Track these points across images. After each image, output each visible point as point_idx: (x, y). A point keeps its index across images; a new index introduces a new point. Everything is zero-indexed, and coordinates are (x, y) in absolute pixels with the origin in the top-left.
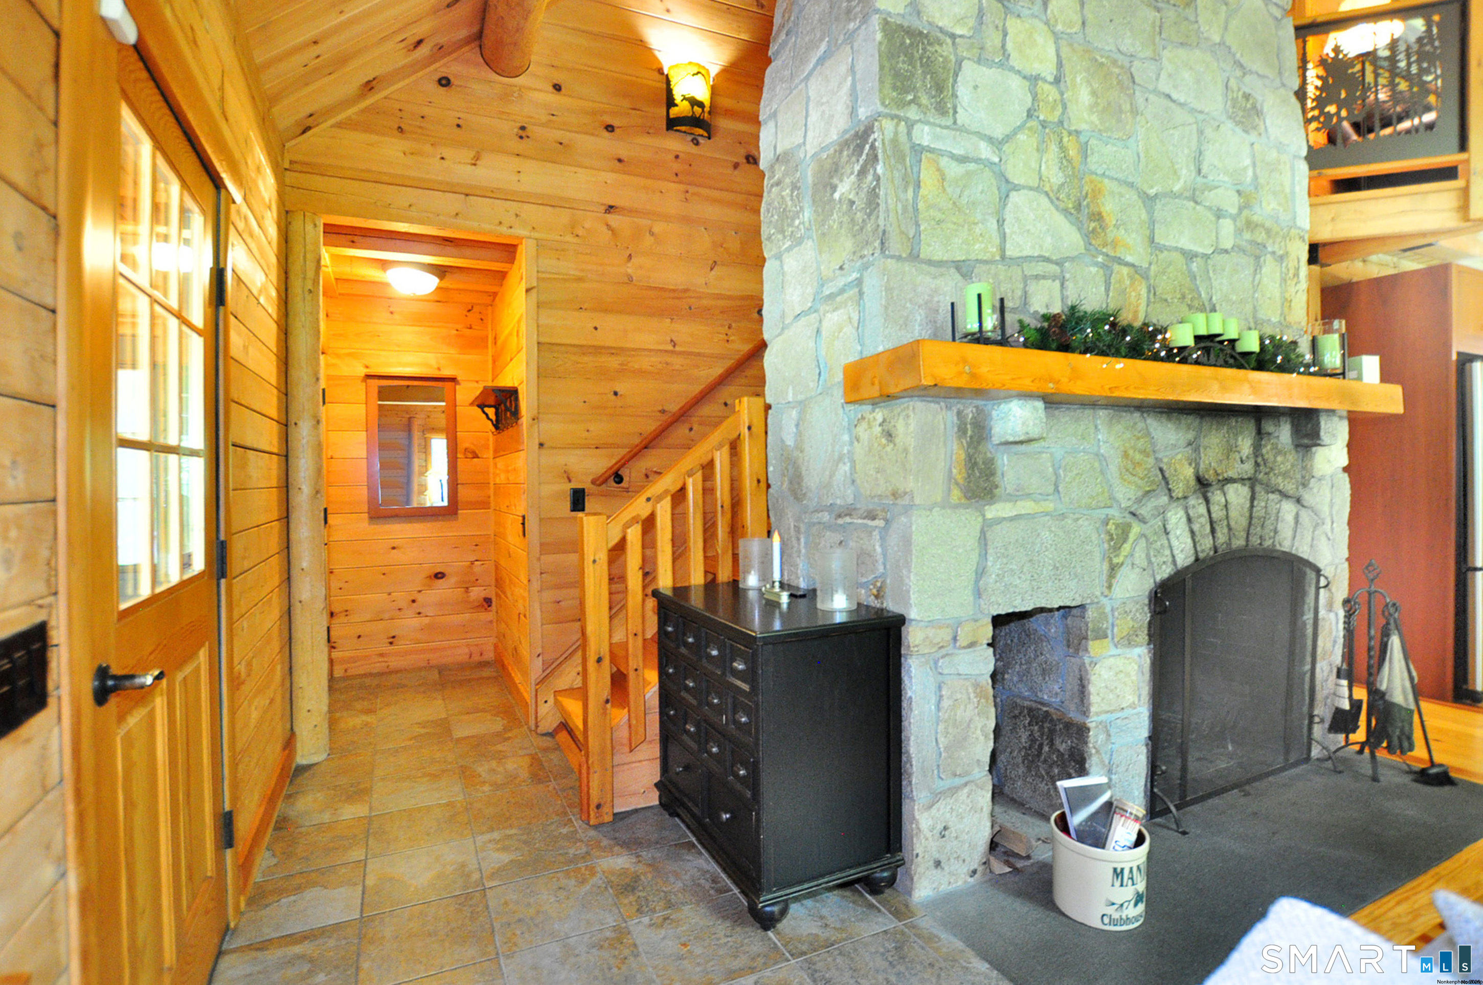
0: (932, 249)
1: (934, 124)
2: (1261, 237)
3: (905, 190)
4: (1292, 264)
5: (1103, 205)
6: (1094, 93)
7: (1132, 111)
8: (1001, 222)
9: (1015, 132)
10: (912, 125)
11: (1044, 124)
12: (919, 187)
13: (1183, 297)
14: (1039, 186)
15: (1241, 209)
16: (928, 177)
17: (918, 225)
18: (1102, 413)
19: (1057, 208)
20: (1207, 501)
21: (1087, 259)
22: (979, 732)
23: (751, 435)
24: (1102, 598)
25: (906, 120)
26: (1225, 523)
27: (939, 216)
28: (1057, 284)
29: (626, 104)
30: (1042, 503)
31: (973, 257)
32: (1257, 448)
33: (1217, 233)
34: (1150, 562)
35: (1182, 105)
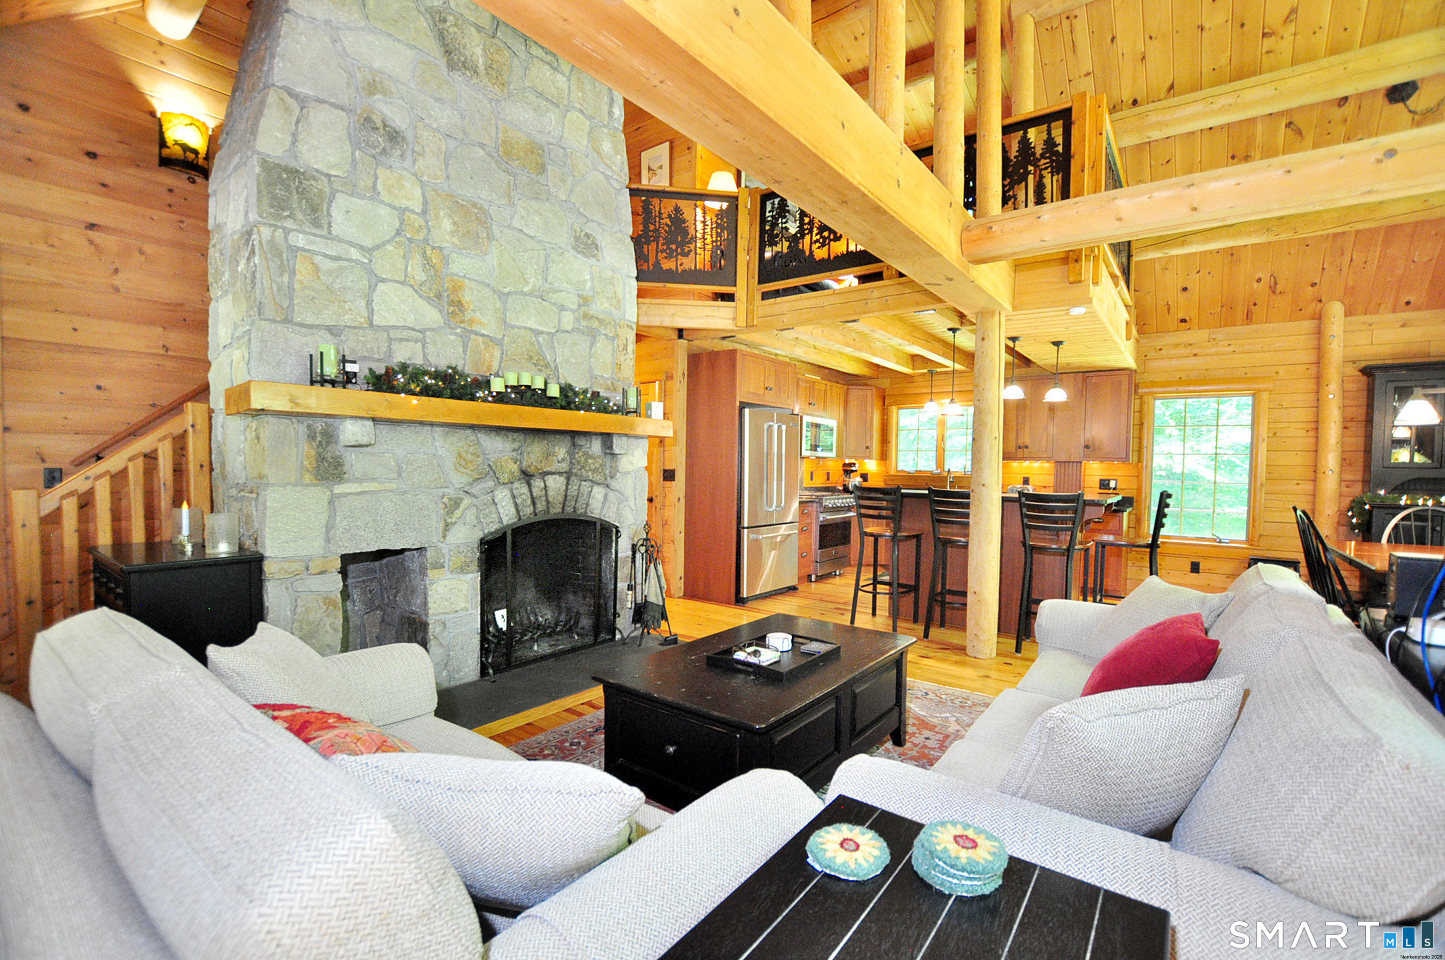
0: (304, 315)
1: (310, 233)
2: (596, 324)
3: (281, 275)
4: (621, 343)
5: (463, 296)
6: (455, 223)
7: (488, 238)
8: (369, 303)
9: (384, 244)
10: (289, 233)
11: (410, 240)
12: (295, 274)
13: (531, 358)
14: (405, 280)
15: (580, 306)
16: (303, 269)
17: (291, 299)
18: (438, 429)
19: (421, 296)
20: (529, 485)
21: (448, 330)
22: (328, 627)
23: (194, 431)
24: (439, 544)
25: (284, 228)
26: (544, 498)
27: (313, 294)
28: (419, 345)
29: (114, 136)
30: (387, 484)
31: (342, 323)
32: (571, 454)
33: (560, 319)
34: (480, 522)
35: (531, 237)
